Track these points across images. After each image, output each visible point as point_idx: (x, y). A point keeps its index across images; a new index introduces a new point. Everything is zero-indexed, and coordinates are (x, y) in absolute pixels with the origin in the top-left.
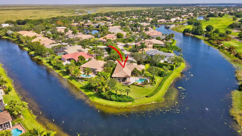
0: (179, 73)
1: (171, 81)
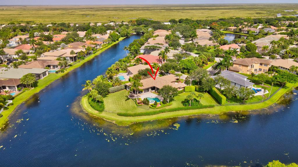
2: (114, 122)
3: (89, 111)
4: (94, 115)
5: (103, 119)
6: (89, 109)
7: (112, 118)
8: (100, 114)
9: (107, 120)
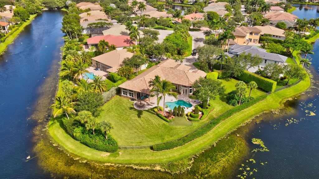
0: (280, 103)
1: (247, 119)
2: (158, 168)
3: (88, 156)
4: (106, 163)
5: (132, 168)
6: (84, 153)
7: (146, 160)
8: (117, 158)
9: (142, 168)
